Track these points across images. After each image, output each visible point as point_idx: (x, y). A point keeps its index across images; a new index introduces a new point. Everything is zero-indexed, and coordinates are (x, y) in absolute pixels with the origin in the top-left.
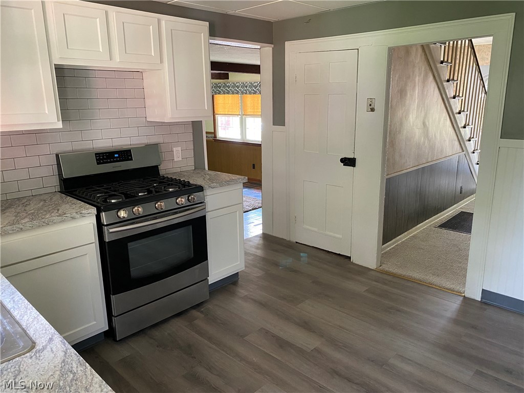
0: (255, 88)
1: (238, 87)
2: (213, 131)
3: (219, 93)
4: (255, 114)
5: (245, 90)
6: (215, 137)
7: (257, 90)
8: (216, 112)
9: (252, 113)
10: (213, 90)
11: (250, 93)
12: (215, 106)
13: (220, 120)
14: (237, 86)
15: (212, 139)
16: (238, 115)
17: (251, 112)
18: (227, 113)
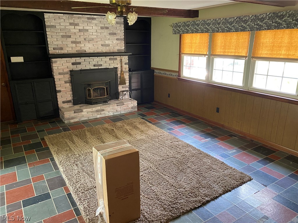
0: (231, 25)
1: (209, 24)
2: (178, 70)
3: (187, 33)
4: (226, 54)
5: (217, 28)
6: (179, 75)
7: (233, 26)
8: (182, 52)
9: (222, 54)
10: (173, 30)
11: (223, 31)
12: (182, 46)
13: (186, 59)
14: (207, 24)
15: (176, 77)
16: (205, 55)
17: (221, 52)
18: (193, 53)
